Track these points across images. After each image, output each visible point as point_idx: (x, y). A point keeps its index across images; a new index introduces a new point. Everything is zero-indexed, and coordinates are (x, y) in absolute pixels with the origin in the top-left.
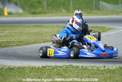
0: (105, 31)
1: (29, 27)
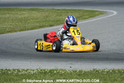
0: (93, 16)
1: (24, 10)
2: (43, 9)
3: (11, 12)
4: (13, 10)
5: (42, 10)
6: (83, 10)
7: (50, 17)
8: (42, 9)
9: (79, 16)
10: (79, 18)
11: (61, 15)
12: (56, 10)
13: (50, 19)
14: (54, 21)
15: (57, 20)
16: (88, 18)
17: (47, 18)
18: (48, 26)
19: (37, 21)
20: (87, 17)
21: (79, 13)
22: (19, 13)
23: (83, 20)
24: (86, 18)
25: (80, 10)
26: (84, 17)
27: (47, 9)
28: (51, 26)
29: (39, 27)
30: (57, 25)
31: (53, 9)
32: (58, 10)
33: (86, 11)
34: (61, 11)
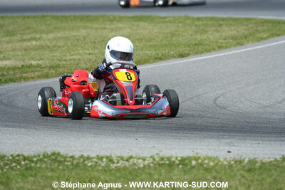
2: (165, 18)
3: (90, 25)
4: (96, 19)
5: (161, 20)
6: (254, 19)
7: (179, 35)
8: (160, 18)
9: (246, 32)
10: (246, 37)
11: (204, 32)
12: (193, 19)
13: (181, 40)
14: (189, 46)
15: (197, 42)
16: (268, 37)
17: (174, 39)
18: (174, 57)
19: (150, 44)
20: (265, 36)
21: (247, 25)
22: (108, 26)
23: (257, 43)
24: (262, 39)
25: (250, 19)
26: (257, 35)
27: (174, 17)
28: (182, 56)
29: (156, 59)
30: (197, 53)
31: (187, 18)
32: (198, 19)
33: (262, 22)
34: (205, 22)
